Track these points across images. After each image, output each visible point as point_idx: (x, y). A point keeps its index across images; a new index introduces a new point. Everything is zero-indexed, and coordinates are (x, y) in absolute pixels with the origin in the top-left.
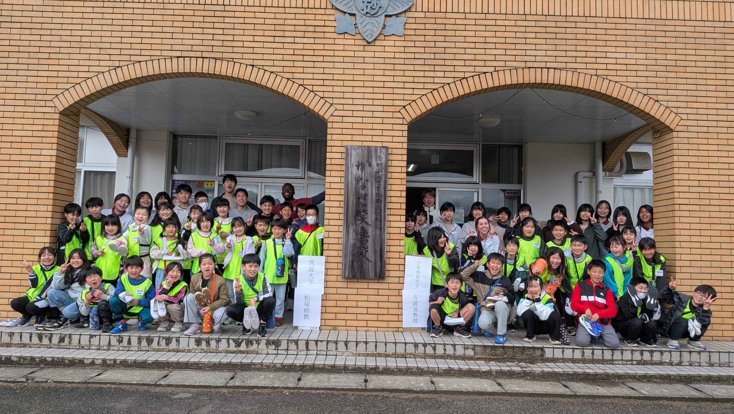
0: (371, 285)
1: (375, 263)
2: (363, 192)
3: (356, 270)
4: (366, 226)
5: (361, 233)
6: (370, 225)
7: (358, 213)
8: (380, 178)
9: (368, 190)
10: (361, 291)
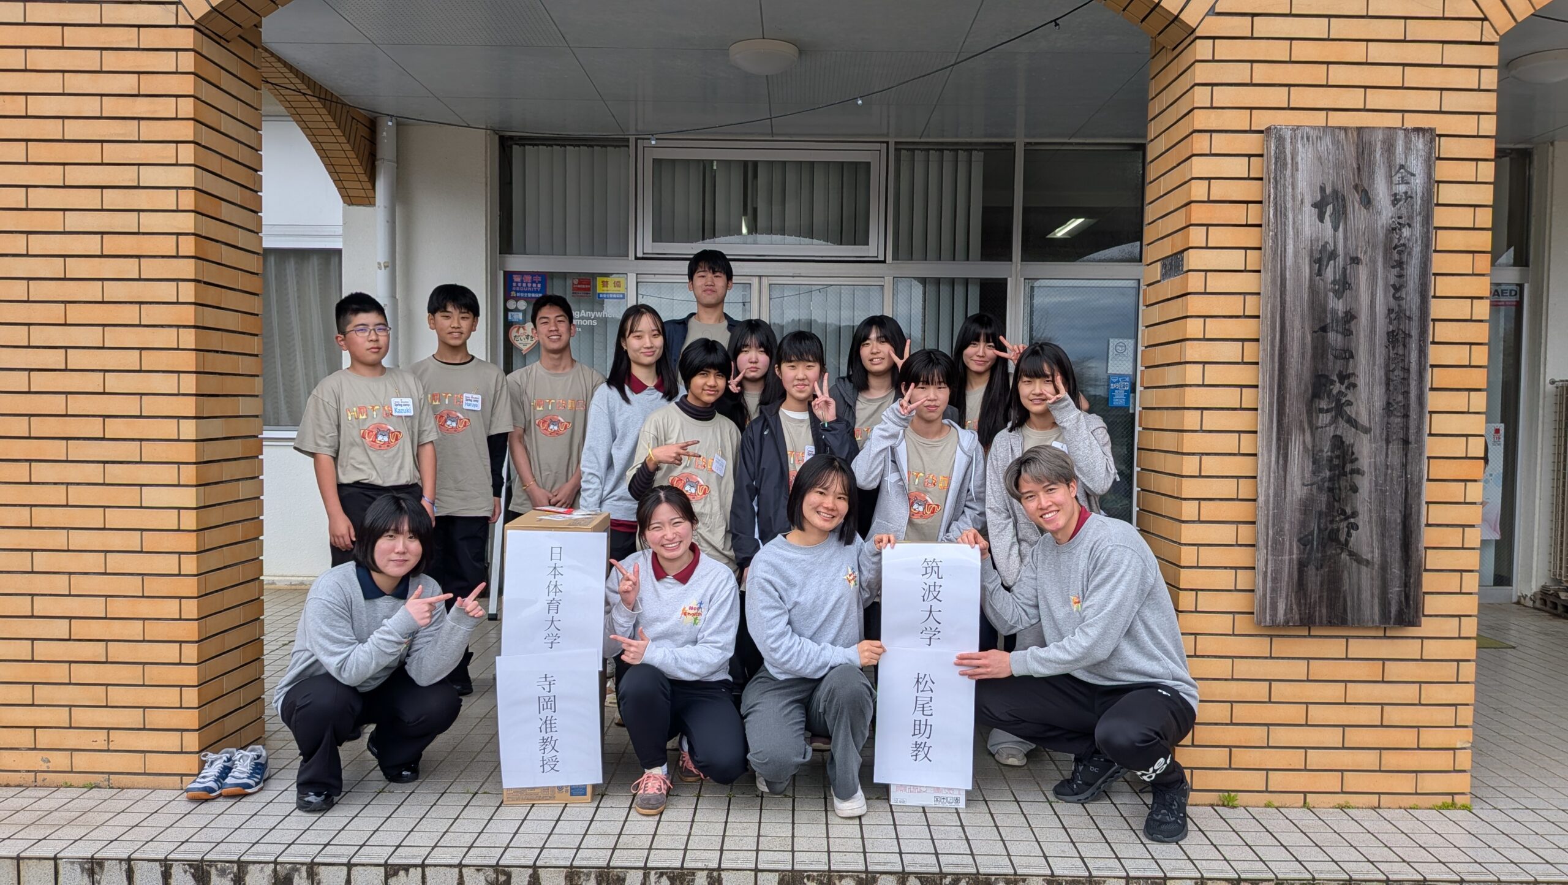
0: (1358, 648)
1: (1384, 568)
2: (1338, 305)
3: (1314, 597)
4: (1350, 436)
5: (1330, 460)
6: (1367, 431)
7: (1319, 385)
8: (1402, 249)
9: (1357, 298)
10: (1319, 669)
